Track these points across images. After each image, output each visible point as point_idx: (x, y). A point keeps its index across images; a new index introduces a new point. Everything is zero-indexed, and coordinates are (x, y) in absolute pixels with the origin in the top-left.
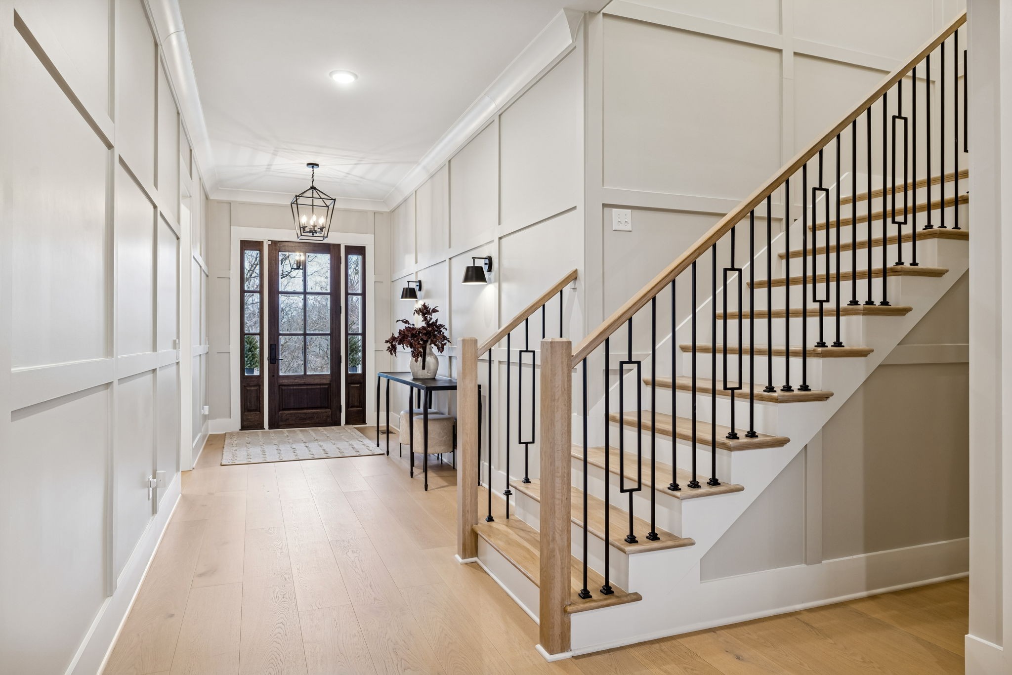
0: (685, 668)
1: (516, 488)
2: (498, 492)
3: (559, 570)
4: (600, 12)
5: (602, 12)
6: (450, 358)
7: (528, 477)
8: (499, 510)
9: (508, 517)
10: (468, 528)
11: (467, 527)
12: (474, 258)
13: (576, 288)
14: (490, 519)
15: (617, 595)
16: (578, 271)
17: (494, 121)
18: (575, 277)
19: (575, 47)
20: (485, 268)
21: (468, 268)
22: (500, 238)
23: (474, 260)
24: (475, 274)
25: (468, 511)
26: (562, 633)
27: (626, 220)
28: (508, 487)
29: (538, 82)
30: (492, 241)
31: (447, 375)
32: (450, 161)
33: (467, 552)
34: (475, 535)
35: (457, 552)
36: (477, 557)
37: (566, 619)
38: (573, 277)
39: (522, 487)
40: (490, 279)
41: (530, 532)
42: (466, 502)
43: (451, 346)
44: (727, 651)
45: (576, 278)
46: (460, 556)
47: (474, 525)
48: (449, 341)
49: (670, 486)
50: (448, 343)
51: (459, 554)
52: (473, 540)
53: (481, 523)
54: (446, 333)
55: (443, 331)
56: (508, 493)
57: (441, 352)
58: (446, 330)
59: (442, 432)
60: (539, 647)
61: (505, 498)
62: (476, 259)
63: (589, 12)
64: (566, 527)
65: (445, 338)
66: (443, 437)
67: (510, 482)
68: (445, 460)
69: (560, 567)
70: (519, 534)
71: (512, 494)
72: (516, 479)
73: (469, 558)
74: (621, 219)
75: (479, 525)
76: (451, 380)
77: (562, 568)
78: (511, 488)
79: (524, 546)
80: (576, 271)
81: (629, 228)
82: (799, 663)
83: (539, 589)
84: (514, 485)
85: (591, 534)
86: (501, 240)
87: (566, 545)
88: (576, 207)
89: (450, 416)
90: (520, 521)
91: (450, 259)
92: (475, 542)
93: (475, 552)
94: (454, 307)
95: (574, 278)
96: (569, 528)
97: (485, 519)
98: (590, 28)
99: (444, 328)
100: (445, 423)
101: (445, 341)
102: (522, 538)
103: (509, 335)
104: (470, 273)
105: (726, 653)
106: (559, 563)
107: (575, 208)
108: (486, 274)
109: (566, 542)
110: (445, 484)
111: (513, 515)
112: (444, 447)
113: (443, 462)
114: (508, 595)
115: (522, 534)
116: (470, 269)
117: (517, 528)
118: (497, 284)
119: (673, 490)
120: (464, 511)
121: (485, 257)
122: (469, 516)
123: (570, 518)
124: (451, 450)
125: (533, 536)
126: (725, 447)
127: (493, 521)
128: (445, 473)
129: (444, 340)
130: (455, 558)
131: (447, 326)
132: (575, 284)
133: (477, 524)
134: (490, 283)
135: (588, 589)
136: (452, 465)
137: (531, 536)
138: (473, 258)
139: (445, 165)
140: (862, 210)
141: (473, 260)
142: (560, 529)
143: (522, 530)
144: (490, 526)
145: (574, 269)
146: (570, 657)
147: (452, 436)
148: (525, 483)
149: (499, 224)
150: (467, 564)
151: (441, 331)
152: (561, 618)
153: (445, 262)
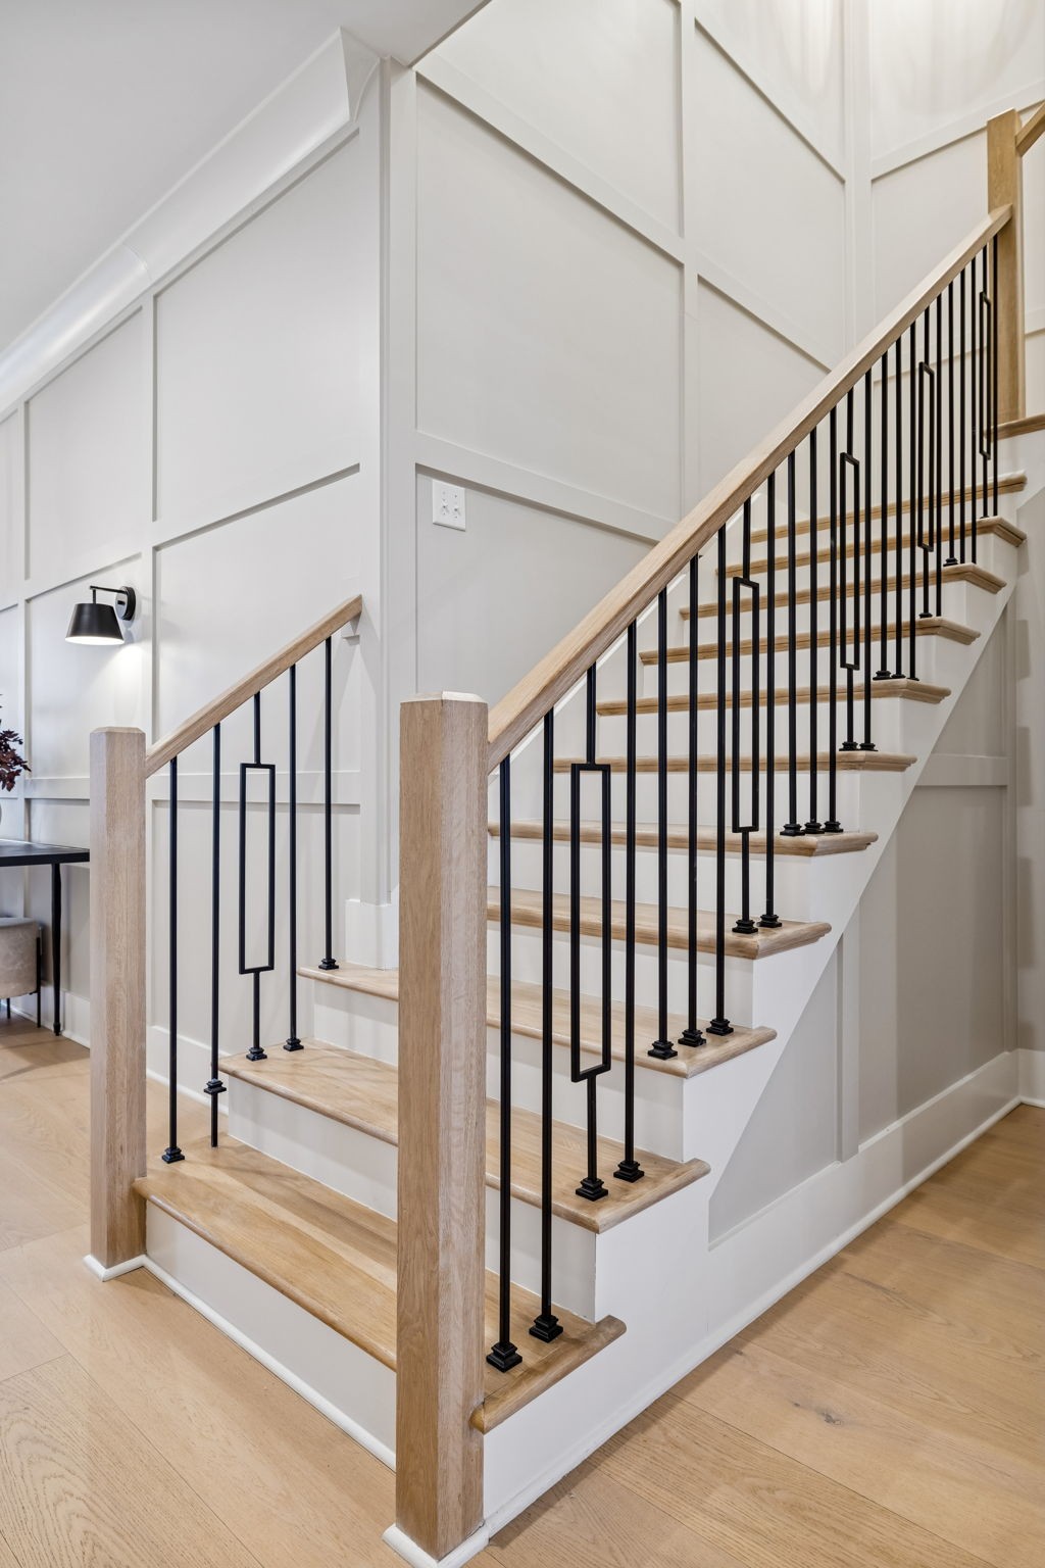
0: (754, 1490)
1: (233, 1074)
2: (193, 1092)
3: (459, 1323)
4: (410, 66)
5: (416, 68)
6: (28, 801)
7: (261, 1046)
8: (193, 1134)
9: (215, 1143)
10: (122, 1189)
11: (119, 1187)
12: (94, 589)
13: (358, 636)
14: (174, 1155)
15: (574, 1336)
16: (365, 600)
17: (140, 309)
18: (355, 612)
19: (357, 132)
20: (120, 611)
21: (80, 607)
22: (156, 549)
23: (94, 592)
24: (97, 620)
25: (121, 1149)
26: (464, 1488)
27: (457, 507)
28: (215, 1075)
29: (255, 216)
30: (137, 556)
31: (22, 837)
32: (27, 403)
33: (118, 1248)
34: (139, 1201)
35: (89, 1248)
36: (145, 1252)
37: (474, 1447)
38: (353, 613)
39: (248, 1069)
40: (130, 634)
41: (279, 1176)
42: (118, 1126)
43: (30, 776)
44: (797, 1405)
45: (357, 617)
46: (99, 1259)
47: (137, 1179)
48: (26, 768)
49: (652, 1048)
50: (24, 772)
51: (95, 1252)
52: (135, 1216)
53: (153, 1171)
54: (20, 751)
55: (12, 745)
56: (215, 1089)
57: (9, 789)
58: (21, 743)
59: (11, 953)
60: (396, 1535)
61: (208, 1100)
62: (98, 591)
63: (392, 59)
64: (475, 1201)
65: (17, 760)
66: (14, 963)
67: (221, 1063)
68: (16, 1010)
69: (460, 1313)
70: (257, 1187)
71: (225, 1090)
72: (233, 1055)
73: (125, 1259)
74: (447, 501)
75: (149, 1176)
76: (29, 846)
77: (466, 1314)
78: (222, 1077)
79: (283, 1222)
80: (359, 600)
81: (461, 523)
82: (936, 1396)
83: (395, 1374)
84: (232, 1067)
85: (519, 1201)
86: (158, 553)
87: (474, 1249)
88: (358, 465)
89: (27, 920)
90: (246, 1149)
91: (28, 601)
92: (139, 1219)
93: (139, 1241)
94: (37, 698)
95: (352, 615)
96: (482, 1201)
97: (160, 1157)
98: (394, 89)
99: (15, 740)
100: (20, 934)
101: (18, 767)
102: (270, 1197)
103: (217, 728)
104: (86, 617)
105: (797, 1409)
106: (458, 1302)
107: (355, 468)
108: (121, 623)
109: (474, 1241)
110: (24, 1063)
111: (225, 1135)
112: (17, 984)
113: (12, 1014)
114: (251, 1357)
115: (263, 1184)
116: (86, 609)
117: (247, 1171)
118: (149, 645)
119: (664, 1057)
120: (111, 1150)
121: (118, 589)
122: (125, 1161)
123: (484, 1173)
124: (34, 988)
125: (293, 1186)
126: (740, 951)
127: (183, 1158)
128: (19, 1039)
129: (16, 764)
130: (85, 1265)
131: (22, 736)
132: (355, 629)
133: (143, 1174)
134: (130, 640)
135: (511, 1341)
136: (36, 1021)
137: (290, 1189)
138: (92, 587)
139: (16, 411)
140: (782, 550)
141: (91, 591)
142: (462, 1208)
143: (261, 1173)
144: (174, 1175)
145: (354, 595)
146: (487, 1542)
147: (34, 960)
148: (253, 1060)
149: (155, 518)
150: (118, 1278)
151: (7, 747)
152: (464, 1448)
153: (14, 611)
